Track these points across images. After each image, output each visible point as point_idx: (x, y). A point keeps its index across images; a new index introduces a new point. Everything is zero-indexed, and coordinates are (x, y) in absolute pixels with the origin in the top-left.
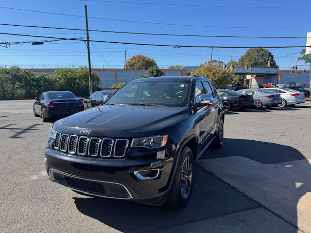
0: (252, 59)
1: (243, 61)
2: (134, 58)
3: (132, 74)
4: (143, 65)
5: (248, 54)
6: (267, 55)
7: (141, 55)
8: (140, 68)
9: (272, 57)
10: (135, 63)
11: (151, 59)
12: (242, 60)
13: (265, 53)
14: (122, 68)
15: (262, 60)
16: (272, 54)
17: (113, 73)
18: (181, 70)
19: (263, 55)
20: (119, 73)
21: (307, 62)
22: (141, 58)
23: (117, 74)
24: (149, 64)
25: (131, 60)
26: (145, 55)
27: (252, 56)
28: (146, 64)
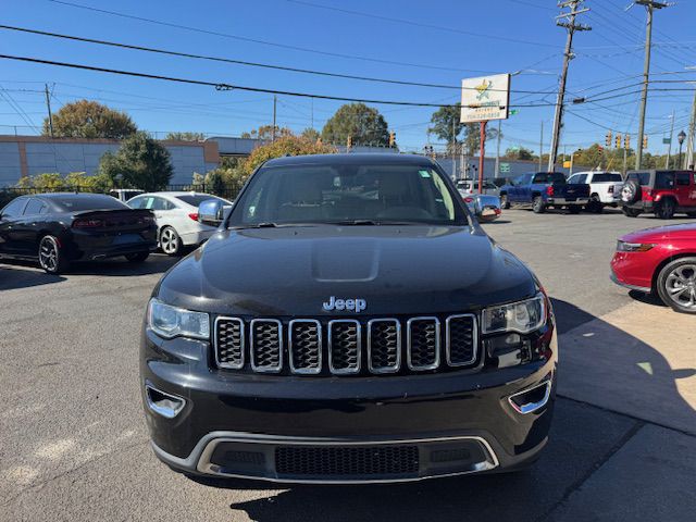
0: (350, 128)
1: (331, 131)
2: (72, 109)
3: (72, 151)
4: (97, 129)
5: (340, 117)
6: (377, 122)
7: (89, 101)
8: (90, 136)
9: (385, 125)
10: (77, 123)
11: (121, 113)
12: (330, 129)
13: (371, 117)
14: (38, 132)
15: (367, 132)
16: (386, 120)
17: (14, 148)
18: (203, 145)
19: (369, 120)
20: (30, 148)
21: (441, 137)
22: (91, 110)
23: (27, 151)
24: (115, 126)
25: (62, 113)
26: (102, 104)
27: (349, 123)
28: (108, 126)
